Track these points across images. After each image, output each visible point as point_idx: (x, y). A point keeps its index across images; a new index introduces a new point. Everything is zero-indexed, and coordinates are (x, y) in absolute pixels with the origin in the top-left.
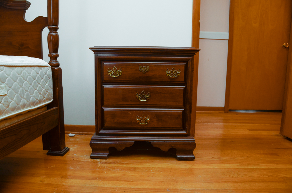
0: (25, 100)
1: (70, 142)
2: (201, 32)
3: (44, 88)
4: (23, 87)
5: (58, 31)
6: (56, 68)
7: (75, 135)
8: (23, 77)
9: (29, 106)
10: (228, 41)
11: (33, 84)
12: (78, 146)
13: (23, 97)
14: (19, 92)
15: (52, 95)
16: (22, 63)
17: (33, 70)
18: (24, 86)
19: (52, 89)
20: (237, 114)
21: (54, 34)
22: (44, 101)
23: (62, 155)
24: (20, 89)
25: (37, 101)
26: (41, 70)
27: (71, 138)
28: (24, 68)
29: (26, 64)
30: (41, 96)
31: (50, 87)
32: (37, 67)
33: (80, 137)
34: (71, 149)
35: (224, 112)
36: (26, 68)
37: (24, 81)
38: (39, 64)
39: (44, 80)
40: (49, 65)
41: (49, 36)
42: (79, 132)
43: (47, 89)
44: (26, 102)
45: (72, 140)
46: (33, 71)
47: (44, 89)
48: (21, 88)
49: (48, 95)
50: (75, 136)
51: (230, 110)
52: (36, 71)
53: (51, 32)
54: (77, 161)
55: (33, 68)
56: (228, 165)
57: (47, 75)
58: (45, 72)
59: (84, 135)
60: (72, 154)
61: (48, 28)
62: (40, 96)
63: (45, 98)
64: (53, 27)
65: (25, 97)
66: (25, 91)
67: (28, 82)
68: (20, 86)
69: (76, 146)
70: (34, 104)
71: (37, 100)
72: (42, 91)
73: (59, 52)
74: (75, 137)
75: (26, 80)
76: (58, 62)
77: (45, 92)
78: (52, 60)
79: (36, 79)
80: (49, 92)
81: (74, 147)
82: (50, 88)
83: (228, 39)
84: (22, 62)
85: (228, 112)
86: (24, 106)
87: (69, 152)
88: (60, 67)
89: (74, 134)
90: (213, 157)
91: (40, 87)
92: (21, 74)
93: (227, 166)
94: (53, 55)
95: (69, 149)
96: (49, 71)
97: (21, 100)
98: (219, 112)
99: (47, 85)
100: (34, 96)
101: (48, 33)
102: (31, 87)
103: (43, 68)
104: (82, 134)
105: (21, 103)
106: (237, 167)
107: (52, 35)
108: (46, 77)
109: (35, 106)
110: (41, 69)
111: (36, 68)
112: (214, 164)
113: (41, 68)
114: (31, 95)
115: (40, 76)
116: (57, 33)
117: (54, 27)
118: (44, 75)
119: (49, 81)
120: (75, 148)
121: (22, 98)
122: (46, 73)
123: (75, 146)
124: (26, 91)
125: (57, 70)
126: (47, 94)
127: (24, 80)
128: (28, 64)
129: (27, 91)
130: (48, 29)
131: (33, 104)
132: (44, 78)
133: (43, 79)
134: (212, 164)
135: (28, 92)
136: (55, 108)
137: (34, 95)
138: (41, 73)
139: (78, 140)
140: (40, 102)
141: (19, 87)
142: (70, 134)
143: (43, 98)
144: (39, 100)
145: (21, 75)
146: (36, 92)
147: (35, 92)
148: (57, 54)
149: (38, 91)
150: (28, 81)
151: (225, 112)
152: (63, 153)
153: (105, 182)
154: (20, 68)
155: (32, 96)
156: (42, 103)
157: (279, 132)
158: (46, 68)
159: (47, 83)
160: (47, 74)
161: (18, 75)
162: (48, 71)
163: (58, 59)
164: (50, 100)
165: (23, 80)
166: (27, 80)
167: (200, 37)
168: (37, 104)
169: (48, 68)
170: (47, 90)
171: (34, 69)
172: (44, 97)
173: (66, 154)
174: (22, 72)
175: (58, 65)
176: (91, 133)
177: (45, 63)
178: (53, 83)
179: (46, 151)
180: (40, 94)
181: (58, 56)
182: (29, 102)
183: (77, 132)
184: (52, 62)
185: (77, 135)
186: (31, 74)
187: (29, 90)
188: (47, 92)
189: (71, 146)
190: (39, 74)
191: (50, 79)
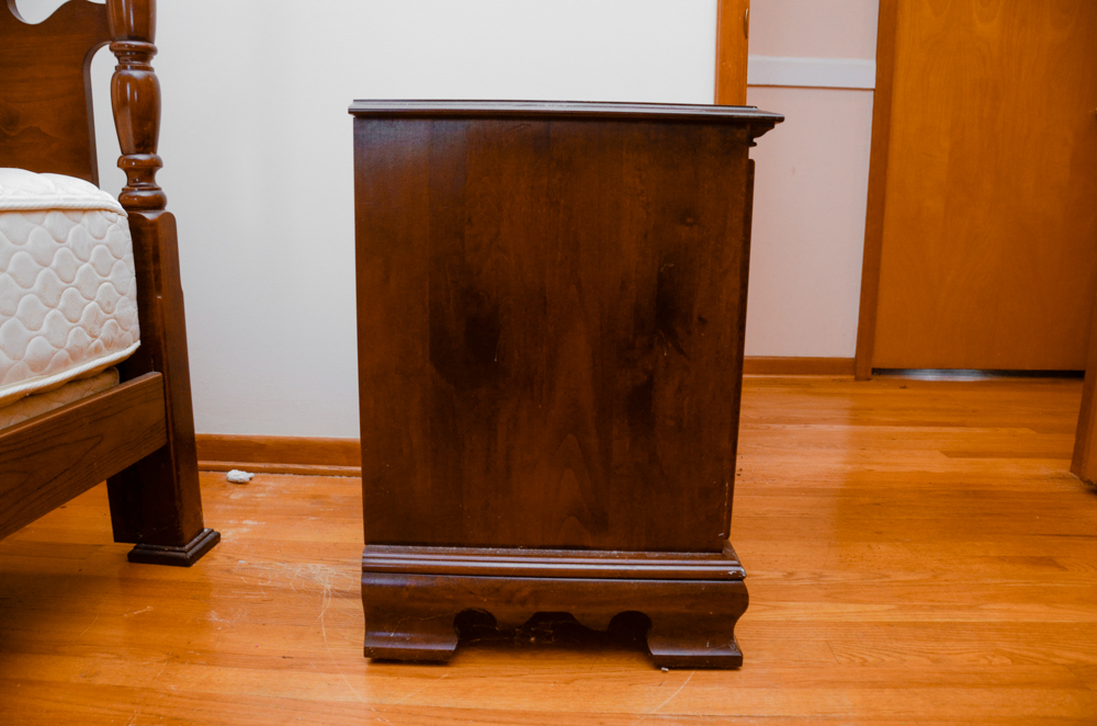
1: (229, 507)
2: (753, 59)
3: (92, 299)
5: (153, 63)
6: (149, 216)
7: (251, 475)
9: (20, 376)
10: (872, 93)
11: (37, 286)
12: (256, 523)
17: (38, 229)
19: (133, 302)
20: (905, 387)
21: (137, 74)
22: (97, 351)
23: (186, 563)
25: (61, 352)
26: (79, 226)
27: (238, 488)
30: (76, 335)
31: (122, 294)
32: (58, 215)
33: (272, 483)
34: (227, 536)
35: (853, 377)
36: (4, 221)
38: (65, 199)
39: (93, 264)
40: (119, 206)
41: (119, 82)
42: (267, 465)
43: (109, 303)
44: (5, 359)
45: (237, 495)
47: (93, 303)
49: (112, 325)
50: (251, 479)
51: (878, 371)
52: (51, 230)
53: (125, 68)
54: (244, 587)
55: (37, 217)
56: (852, 608)
57: (107, 245)
58: (97, 234)
59: (287, 475)
60: (229, 558)
61: (111, 49)
62: (73, 331)
63: (98, 341)
64: (130, 46)
67: (11, 279)
69: (250, 522)
70: (49, 366)
71: (61, 348)
72: (84, 312)
73: (163, 149)
74: (252, 482)
76: (158, 189)
77: (97, 314)
78: (135, 181)
79: (54, 263)
80: (116, 312)
81: (241, 526)
82: (123, 298)
83: (874, 87)
85: (869, 379)
87: (216, 547)
88: (168, 209)
89: (248, 470)
90: (791, 574)
91: (72, 297)
93: (849, 611)
94: (135, 160)
95: (217, 538)
96: (118, 231)
98: (833, 377)
99: (106, 288)
100: (47, 336)
101: (114, 71)
102: (31, 296)
103: (85, 218)
104: (282, 472)
106: (887, 619)
107: (130, 78)
108: (101, 253)
109: (50, 373)
110: (78, 222)
111: (49, 220)
112: (792, 604)
114: (31, 329)
115: (73, 250)
116: (150, 69)
117: (136, 46)
118: (91, 247)
119: (114, 267)
120: (245, 530)
122: (102, 238)
123: (245, 522)
125: (153, 224)
126: (108, 322)
128: (10, 200)
129: (9, 314)
130: (112, 54)
131: (38, 366)
132: (92, 259)
133: (85, 261)
134: (783, 604)
135: (13, 319)
136: (153, 375)
137: (44, 328)
138: (76, 236)
139: (262, 495)
140: (75, 356)
142: (233, 474)
143: (89, 339)
144: (68, 351)
146: (54, 317)
147: (48, 316)
148: (152, 155)
149: (63, 310)
150: (12, 275)
151: (857, 379)
152: (190, 554)
153: (337, 680)
155: (34, 333)
156: (85, 361)
157: (1069, 463)
158: (100, 216)
159: (109, 278)
160: (106, 239)
162: (110, 228)
163: (160, 178)
164: (125, 345)
166: (11, 268)
167: (750, 81)
168: (65, 364)
169: (113, 216)
170: (107, 308)
171: (41, 224)
172: (95, 337)
173: (203, 558)
175: (158, 203)
176: (314, 467)
177: (97, 197)
178: (137, 276)
179: (127, 544)
180: (73, 324)
181: (157, 164)
182: (19, 359)
183: (261, 465)
184: (132, 191)
185: (263, 474)
186: (30, 242)
187: (19, 312)
188: (108, 316)
189: (231, 522)
190: (66, 243)
191: (120, 261)
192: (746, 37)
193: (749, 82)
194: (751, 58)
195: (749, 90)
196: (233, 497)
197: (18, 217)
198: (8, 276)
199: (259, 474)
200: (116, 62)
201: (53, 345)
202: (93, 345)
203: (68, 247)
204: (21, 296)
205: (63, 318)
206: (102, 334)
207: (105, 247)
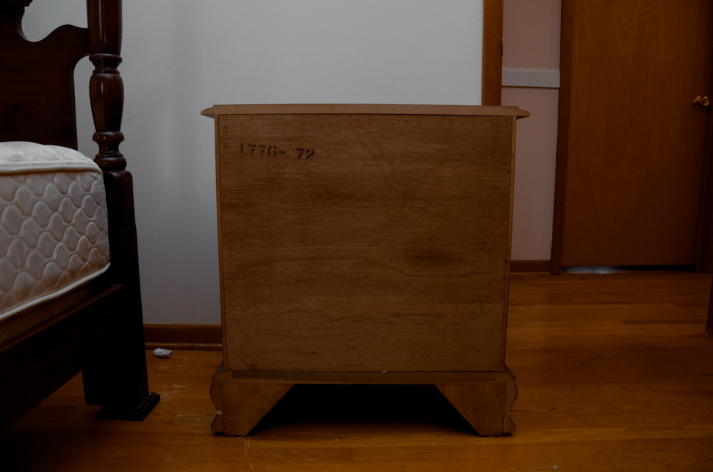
0: (28, 275)
1: (160, 375)
3: (83, 234)
4: (19, 237)
5: (119, 69)
6: (114, 174)
7: (170, 351)
8: (19, 206)
9: (40, 291)
10: (557, 91)
11: (50, 226)
12: (181, 386)
13: (23, 266)
14: (9, 253)
15: (108, 253)
16: (16, 163)
17: (50, 185)
18: (22, 232)
19: (107, 235)
20: (583, 279)
21: (108, 76)
22: (86, 271)
23: (141, 418)
24: (12, 243)
25: (65, 273)
26: (75, 182)
27: (163, 362)
28: (22, 178)
29: (27, 165)
30: (75, 259)
31: (101, 230)
32: (63, 174)
33: (185, 357)
34: (164, 396)
35: (550, 273)
36: (29, 180)
37: (24, 217)
38: (67, 163)
39: (84, 209)
40: (96, 166)
41: (95, 82)
42: (181, 345)
43: (93, 236)
44: (30, 279)
45: (163, 366)
46: (49, 187)
47: (84, 237)
48: (16, 240)
49: (95, 252)
50: (171, 354)
52: (58, 186)
53: (101, 72)
54: (183, 434)
55: (49, 176)
56: (600, 431)
57: (92, 195)
58: (86, 188)
59: (194, 351)
60: (169, 413)
61: (91, 59)
62: (72, 257)
63: (86, 263)
64: (104, 56)
65: (27, 264)
66: (26, 248)
67: (34, 221)
68: (12, 234)
69: (177, 386)
70: (57, 284)
71: (64, 269)
72: (78, 244)
73: (124, 129)
74: (172, 357)
75: (29, 215)
76: (122, 156)
77: (87, 244)
78: (105, 150)
79: (60, 209)
80: (97, 243)
81: (171, 389)
82: (102, 232)
83: (559, 86)
84: (16, 160)
85: (559, 274)
86: (24, 294)
87: (158, 406)
88: (127, 169)
89: (168, 348)
91: (71, 233)
92: (13, 197)
94: (106, 136)
95: (158, 396)
96: (97, 184)
97: (16, 275)
98: (537, 273)
99: (92, 226)
100: (56, 261)
101: (92, 74)
102: (46, 233)
103: (78, 177)
104: (191, 349)
105: (17, 285)
107: (104, 79)
108: (88, 201)
109: (58, 288)
110: (74, 179)
111: (57, 178)
113: (73, 175)
114: (46, 257)
115: (72, 199)
116: (118, 73)
117: (108, 57)
118: (82, 198)
119: (96, 212)
120: (175, 392)
121: (18, 270)
122: (89, 190)
123: (174, 386)
124: (29, 246)
125: (118, 179)
126: (93, 250)
127: (23, 213)
128: (33, 165)
129: (33, 247)
130: (91, 63)
131: (53, 283)
132: (83, 205)
133: (79, 207)
135: (35, 250)
136: (118, 286)
137: (55, 256)
138: (73, 189)
139: (180, 366)
140: (74, 275)
141: (9, 236)
142: (159, 351)
143: (81, 262)
144: (69, 271)
145: (13, 202)
146: (61, 247)
147: (56, 248)
148: (118, 132)
149: (66, 243)
150: (35, 218)
151: (552, 274)
152: (142, 410)
154: (8, 179)
155: (48, 260)
158: (88, 176)
159: (93, 219)
160: (92, 191)
161: (4, 202)
162: (94, 184)
163: (123, 148)
164: (102, 266)
165: (20, 214)
166: (34, 213)
168: (65, 282)
169: (95, 174)
170: (92, 239)
171: (52, 181)
172: (85, 261)
173: (151, 414)
174: (16, 190)
175: (122, 164)
176: (214, 345)
177: (85, 162)
178: (108, 217)
179: (96, 406)
180: (72, 253)
181: (121, 138)
182: (40, 279)
183: (176, 345)
184: (104, 157)
185: (178, 351)
186: (45, 194)
187: (39, 245)
188: (93, 245)
189: (164, 386)
190: (67, 195)
191: (100, 207)
192: (502, 55)
193: (503, 84)
194: (504, 69)
195: (503, 89)
196: (161, 368)
197: (38, 177)
198: (32, 219)
199: (175, 351)
200: (93, 68)
201: (61, 268)
202: (84, 266)
203: (68, 197)
204: (41, 233)
205: (66, 248)
206: (89, 259)
207: (90, 196)
